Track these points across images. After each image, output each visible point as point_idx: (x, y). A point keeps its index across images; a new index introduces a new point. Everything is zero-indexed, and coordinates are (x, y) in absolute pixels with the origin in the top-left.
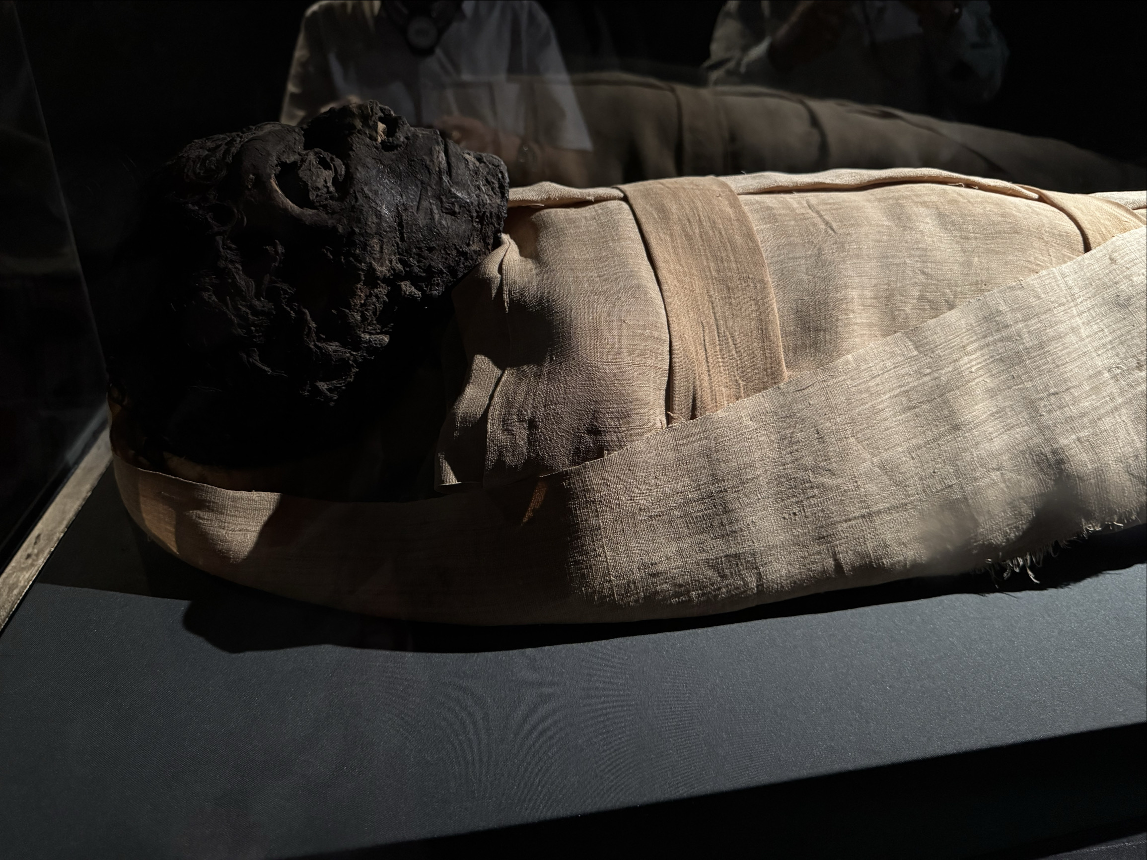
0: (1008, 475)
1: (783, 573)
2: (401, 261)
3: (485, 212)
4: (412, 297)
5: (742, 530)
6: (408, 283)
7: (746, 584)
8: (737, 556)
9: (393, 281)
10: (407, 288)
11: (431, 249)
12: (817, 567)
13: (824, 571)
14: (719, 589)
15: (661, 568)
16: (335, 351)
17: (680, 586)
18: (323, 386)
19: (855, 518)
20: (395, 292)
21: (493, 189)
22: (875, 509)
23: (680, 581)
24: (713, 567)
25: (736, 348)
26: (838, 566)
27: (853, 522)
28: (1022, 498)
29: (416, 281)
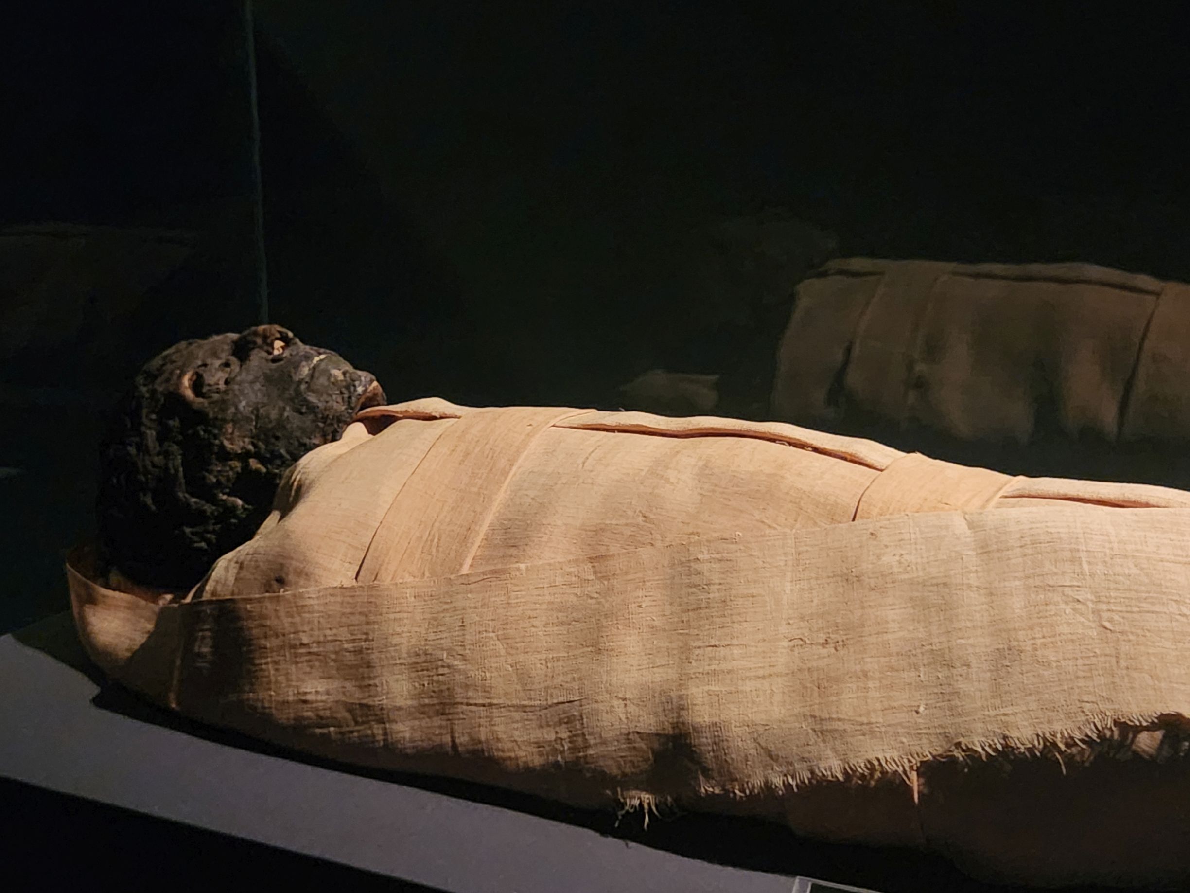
0: (631, 708)
1: (407, 735)
2: (253, 444)
3: (328, 415)
4: (257, 471)
5: (376, 686)
6: (255, 461)
7: (373, 735)
8: (368, 706)
9: (244, 456)
10: (254, 464)
11: (277, 438)
12: (437, 740)
13: (441, 746)
14: (352, 732)
15: (309, 697)
16: (195, 503)
17: (321, 718)
18: (188, 530)
19: (476, 705)
20: (246, 467)
21: (343, 398)
22: (495, 701)
23: (322, 713)
24: (350, 711)
25: (438, 546)
26: (454, 745)
27: (473, 708)
28: (638, 733)
29: (263, 461)
